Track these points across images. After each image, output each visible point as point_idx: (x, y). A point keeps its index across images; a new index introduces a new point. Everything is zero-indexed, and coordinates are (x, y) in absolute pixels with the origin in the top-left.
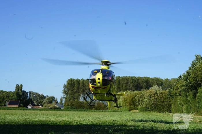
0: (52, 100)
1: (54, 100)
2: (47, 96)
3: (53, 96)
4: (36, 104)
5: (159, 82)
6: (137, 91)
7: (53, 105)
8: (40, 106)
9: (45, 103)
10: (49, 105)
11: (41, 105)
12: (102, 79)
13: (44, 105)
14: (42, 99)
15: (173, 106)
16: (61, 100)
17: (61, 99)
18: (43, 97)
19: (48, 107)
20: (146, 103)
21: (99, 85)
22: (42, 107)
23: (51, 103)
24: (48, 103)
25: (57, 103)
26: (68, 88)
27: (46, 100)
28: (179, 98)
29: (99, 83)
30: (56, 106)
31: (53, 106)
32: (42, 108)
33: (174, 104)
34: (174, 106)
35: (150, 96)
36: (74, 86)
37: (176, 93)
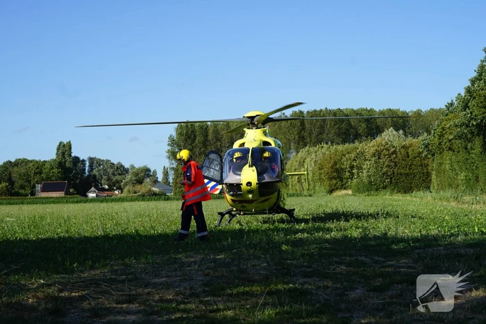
0: (144, 175)
1: (149, 176)
2: (133, 167)
3: (145, 166)
4: (107, 187)
5: (401, 121)
6: (347, 145)
7: (147, 186)
8: (116, 192)
9: (126, 184)
10: (138, 187)
11: (117, 189)
12: (257, 184)
13: (127, 188)
14: (120, 174)
15: (434, 177)
16: (166, 174)
17: (163, 173)
18: (121, 170)
19: (135, 193)
20: (368, 172)
21: (250, 196)
22: (122, 192)
23: (140, 182)
24: (134, 184)
25: (156, 182)
26: (179, 146)
27: (129, 177)
28: (448, 155)
29: (250, 192)
30: (155, 189)
31: (147, 189)
32: (122, 195)
33: (438, 172)
34: (437, 176)
35: (378, 154)
36: (195, 139)
37: (440, 144)
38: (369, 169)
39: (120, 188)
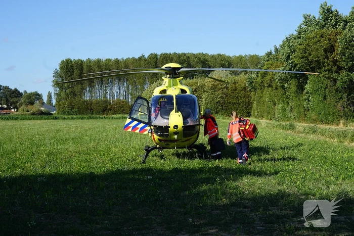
0: (35, 97)
1: (38, 99)
2: (25, 92)
3: (36, 92)
4: (5, 106)
5: (226, 62)
6: (188, 79)
7: (36, 107)
8: (13, 110)
9: (21, 105)
10: (30, 107)
11: (14, 108)
13: (22, 107)
14: (16, 97)
15: (254, 105)
16: (50, 97)
17: (48, 96)
18: (16, 93)
19: (28, 111)
20: (206, 100)
22: (17, 111)
23: (32, 103)
24: (27, 105)
25: (43, 103)
26: (61, 77)
27: (22, 100)
28: (267, 92)
30: (43, 109)
31: (37, 109)
32: (18, 113)
33: (258, 102)
34: (257, 105)
35: (214, 88)
36: (73, 72)
37: (262, 82)
38: (207, 98)
39: (16, 107)
